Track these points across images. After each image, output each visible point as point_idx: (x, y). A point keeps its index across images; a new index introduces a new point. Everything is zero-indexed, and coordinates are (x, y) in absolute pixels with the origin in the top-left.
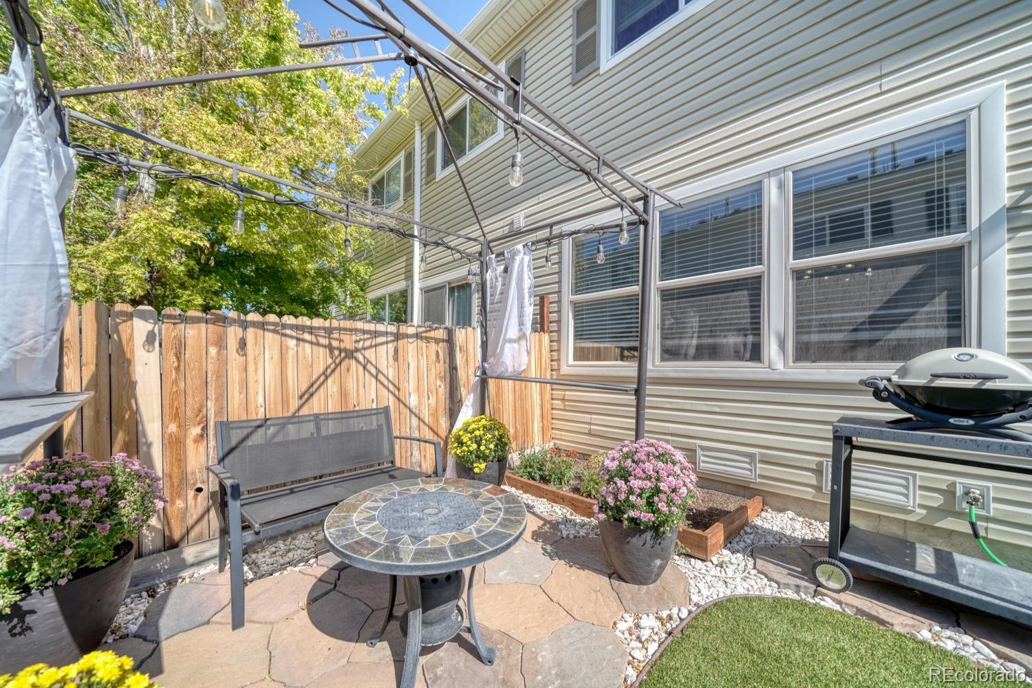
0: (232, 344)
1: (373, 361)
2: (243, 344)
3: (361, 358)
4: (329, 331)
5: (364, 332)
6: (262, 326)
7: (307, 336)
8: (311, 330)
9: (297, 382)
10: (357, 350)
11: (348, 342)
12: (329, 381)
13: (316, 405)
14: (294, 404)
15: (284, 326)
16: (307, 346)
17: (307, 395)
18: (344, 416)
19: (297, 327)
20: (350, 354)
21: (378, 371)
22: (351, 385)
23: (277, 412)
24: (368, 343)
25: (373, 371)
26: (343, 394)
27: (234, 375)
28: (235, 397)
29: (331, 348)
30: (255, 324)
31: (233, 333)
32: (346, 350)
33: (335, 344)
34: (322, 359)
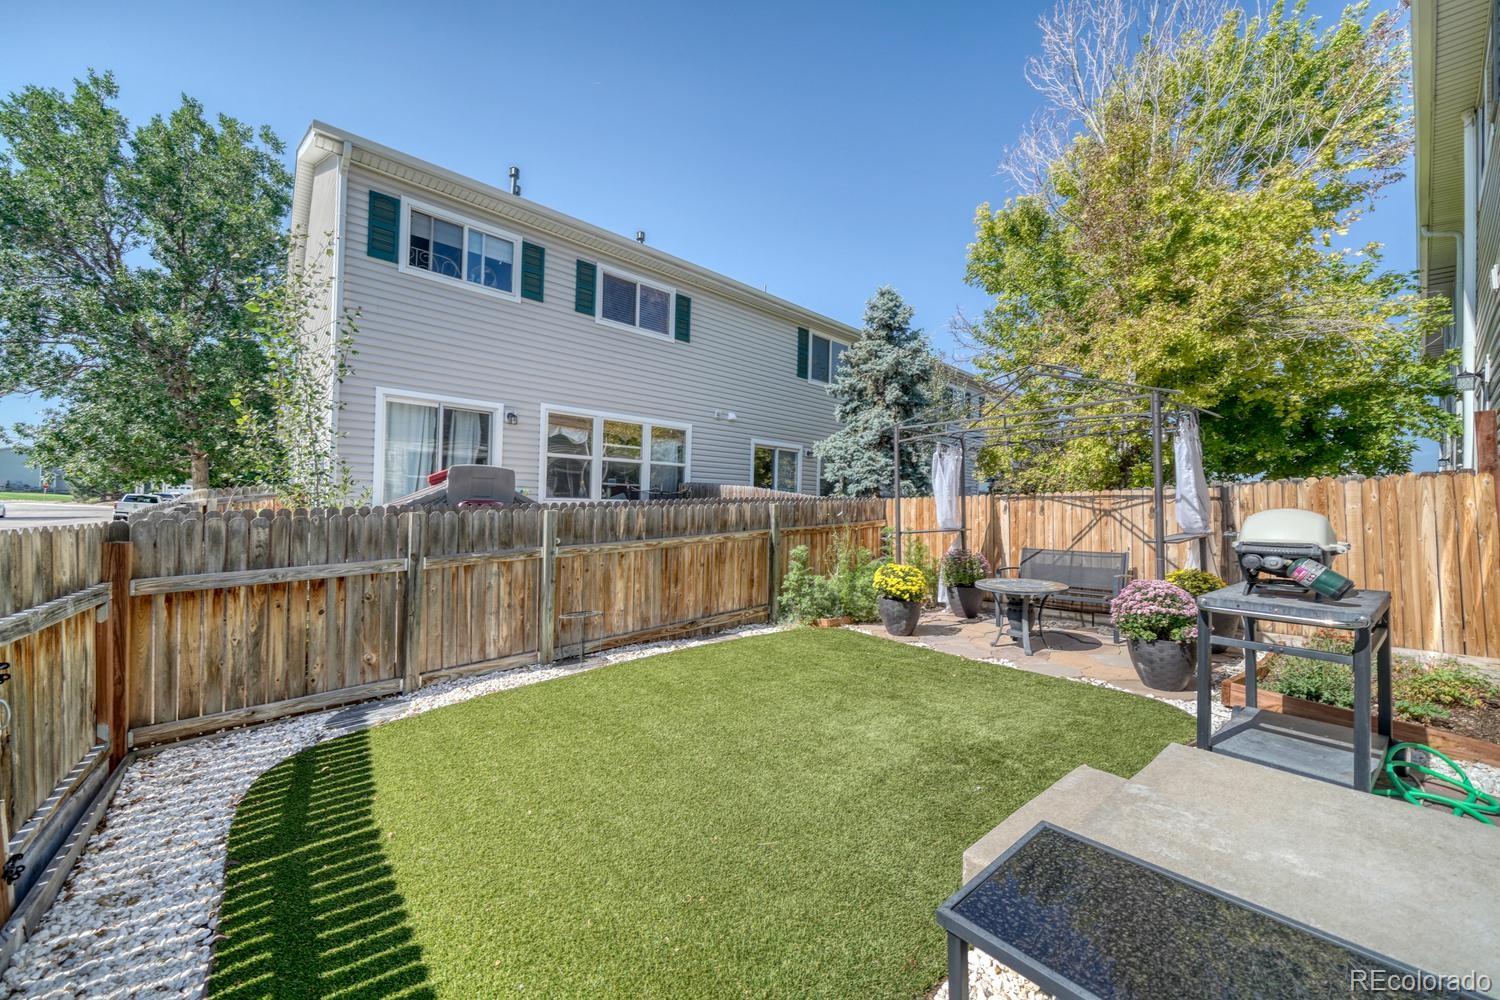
0: (1038, 510)
1: (1129, 518)
2: (1042, 509)
3: (1118, 516)
4: (1092, 499)
5: (1119, 497)
6: (1052, 499)
7: (1078, 503)
8: (1080, 498)
9: (1071, 531)
10: (1115, 510)
11: (1106, 505)
12: (1093, 531)
13: (1084, 546)
14: (1070, 544)
15: (1065, 498)
16: (1078, 509)
17: (1078, 538)
18: (1102, 555)
19: (1072, 498)
20: (1108, 513)
21: (1133, 526)
22: (1109, 533)
23: (1059, 547)
24: (1124, 505)
25: (1130, 526)
26: (1102, 542)
27: (1039, 527)
28: (1039, 539)
29: (1094, 509)
30: (1048, 498)
31: (1039, 503)
32: (1105, 511)
33: (1097, 506)
34: (1088, 516)
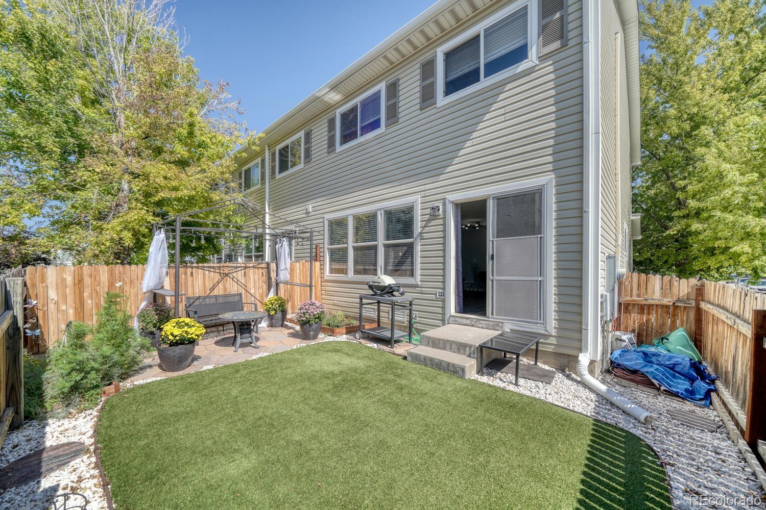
0: (189, 274)
1: (236, 277)
2: (192, 274)
3: (231, 276)
4: (219, 268)
5: (232, 267)
6: (197, 267)
7: (212, 270)
8: (213, 267)
9: (209, 285)
10: (230, 273)
11: (226, 271)
12: (220, 284)
13: (215, 292)
14: (208, 292)
15: (204, 267)
16: (212, 273)
17: (212, 289)
18: (225, 296)
19: (208, 267)
20: (227, 275)
21: (238, 280)
22: (228, 285)
23: (202, 294)
24: (234, 271)
25: (236, 281)
26: (225, 289)
27: (190, 283)
28: (190, 290)
29: (220, 273)
30: (195, 267)
31: (189, 270)
32: (225, 274)
33: (222, 272)
34: (217, 277)
